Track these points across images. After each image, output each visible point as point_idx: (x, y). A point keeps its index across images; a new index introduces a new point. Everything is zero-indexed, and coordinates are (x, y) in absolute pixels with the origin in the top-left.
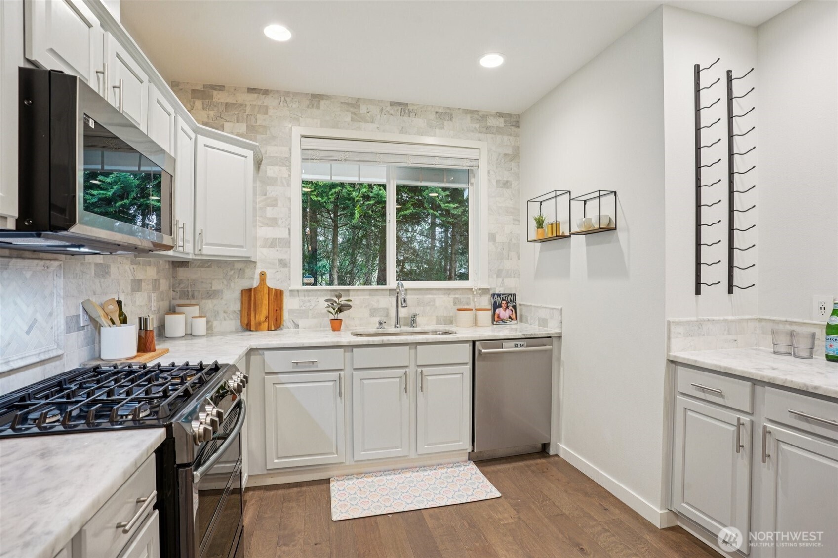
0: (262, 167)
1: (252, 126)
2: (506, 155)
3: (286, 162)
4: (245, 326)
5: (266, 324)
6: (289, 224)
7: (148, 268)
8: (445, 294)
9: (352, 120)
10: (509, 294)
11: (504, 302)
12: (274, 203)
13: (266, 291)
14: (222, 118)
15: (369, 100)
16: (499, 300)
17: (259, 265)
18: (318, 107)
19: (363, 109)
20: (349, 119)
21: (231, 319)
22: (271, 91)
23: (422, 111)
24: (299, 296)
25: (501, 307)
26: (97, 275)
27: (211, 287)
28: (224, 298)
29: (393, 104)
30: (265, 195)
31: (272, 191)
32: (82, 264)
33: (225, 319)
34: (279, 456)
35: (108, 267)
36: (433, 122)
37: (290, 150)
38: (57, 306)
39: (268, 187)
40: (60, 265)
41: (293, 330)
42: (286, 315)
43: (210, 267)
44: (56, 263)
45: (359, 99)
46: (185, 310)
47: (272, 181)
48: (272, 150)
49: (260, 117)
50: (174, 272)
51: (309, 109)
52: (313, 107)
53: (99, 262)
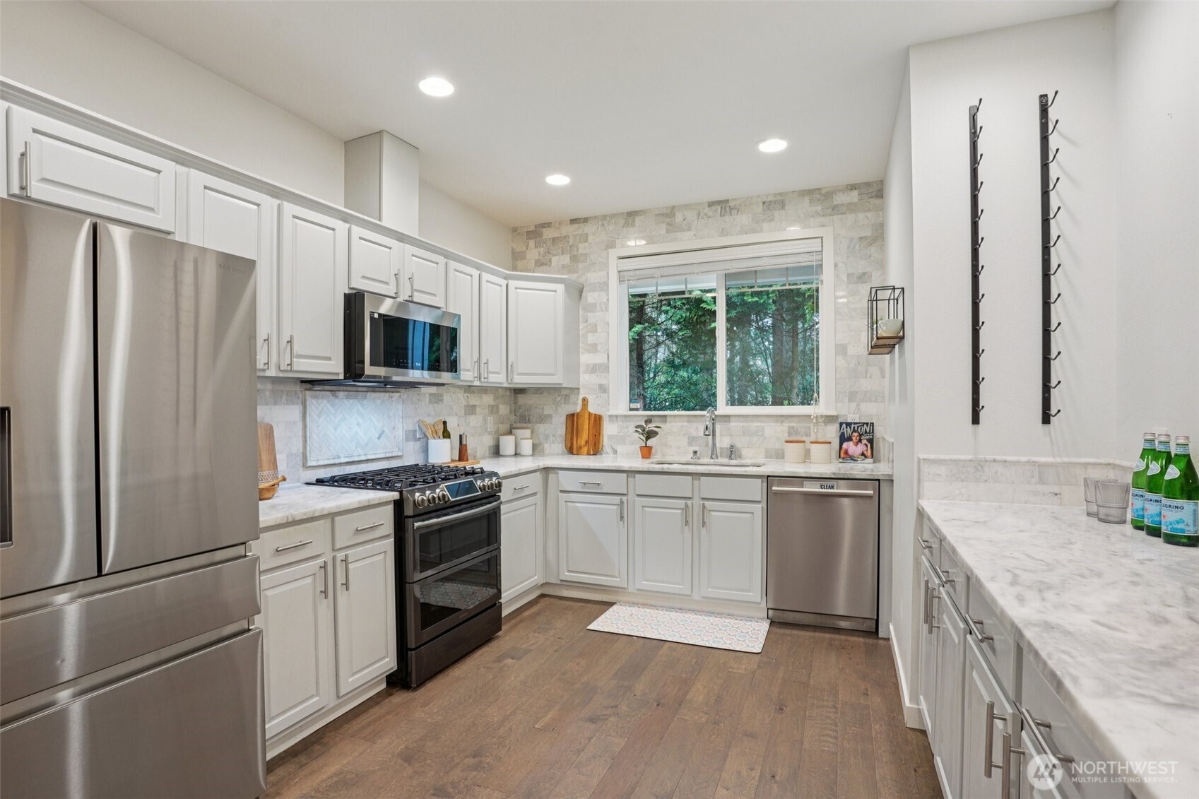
0: (584, 294)
1: (575, 256)
2: (861, 238)
3: (604, 286)
4: (568, 449)
5: (585, 449)
6: (608, 350)
7: (484, 396)
8: (776, 422)
9: (668, 231)
10: (864, 423)
11: (856, 434)
12: (594, 329)
13: (587, 416)
14: (550, 253)
15: (684, 205)
16: (848, 431)
17: (581, 390)
18: (633, 225)
19: (679, 217)
20: (663, 231)
21: (559, 443)
22: (590, 218)
23: (745, 205)
24: (617, 421)
25: (852, 440)
26: (431, 402)
27: (543, 412)
28: (554, 423)
29: (711, 204)
30: (587, 322)
31: (593, 317)
32: (418, 394)
33: (553, 443)
34: (570, 569)
35: (442, 395)
36: (760, 215)
37: (608, 274)
38: (398, 423)
39: (589, 314)
40: (400, 396)
41: (611, 455)
42: (606, 441)
43: (541, 393)
44: (397, 395)
45: (674, 207)
46: (519, 432)
47: (592, 308)
48: (592, 277)
49: (581, 246)
50: (516, 398)
51: (625, 229)
52: (628, 225)
53: (433, 392)
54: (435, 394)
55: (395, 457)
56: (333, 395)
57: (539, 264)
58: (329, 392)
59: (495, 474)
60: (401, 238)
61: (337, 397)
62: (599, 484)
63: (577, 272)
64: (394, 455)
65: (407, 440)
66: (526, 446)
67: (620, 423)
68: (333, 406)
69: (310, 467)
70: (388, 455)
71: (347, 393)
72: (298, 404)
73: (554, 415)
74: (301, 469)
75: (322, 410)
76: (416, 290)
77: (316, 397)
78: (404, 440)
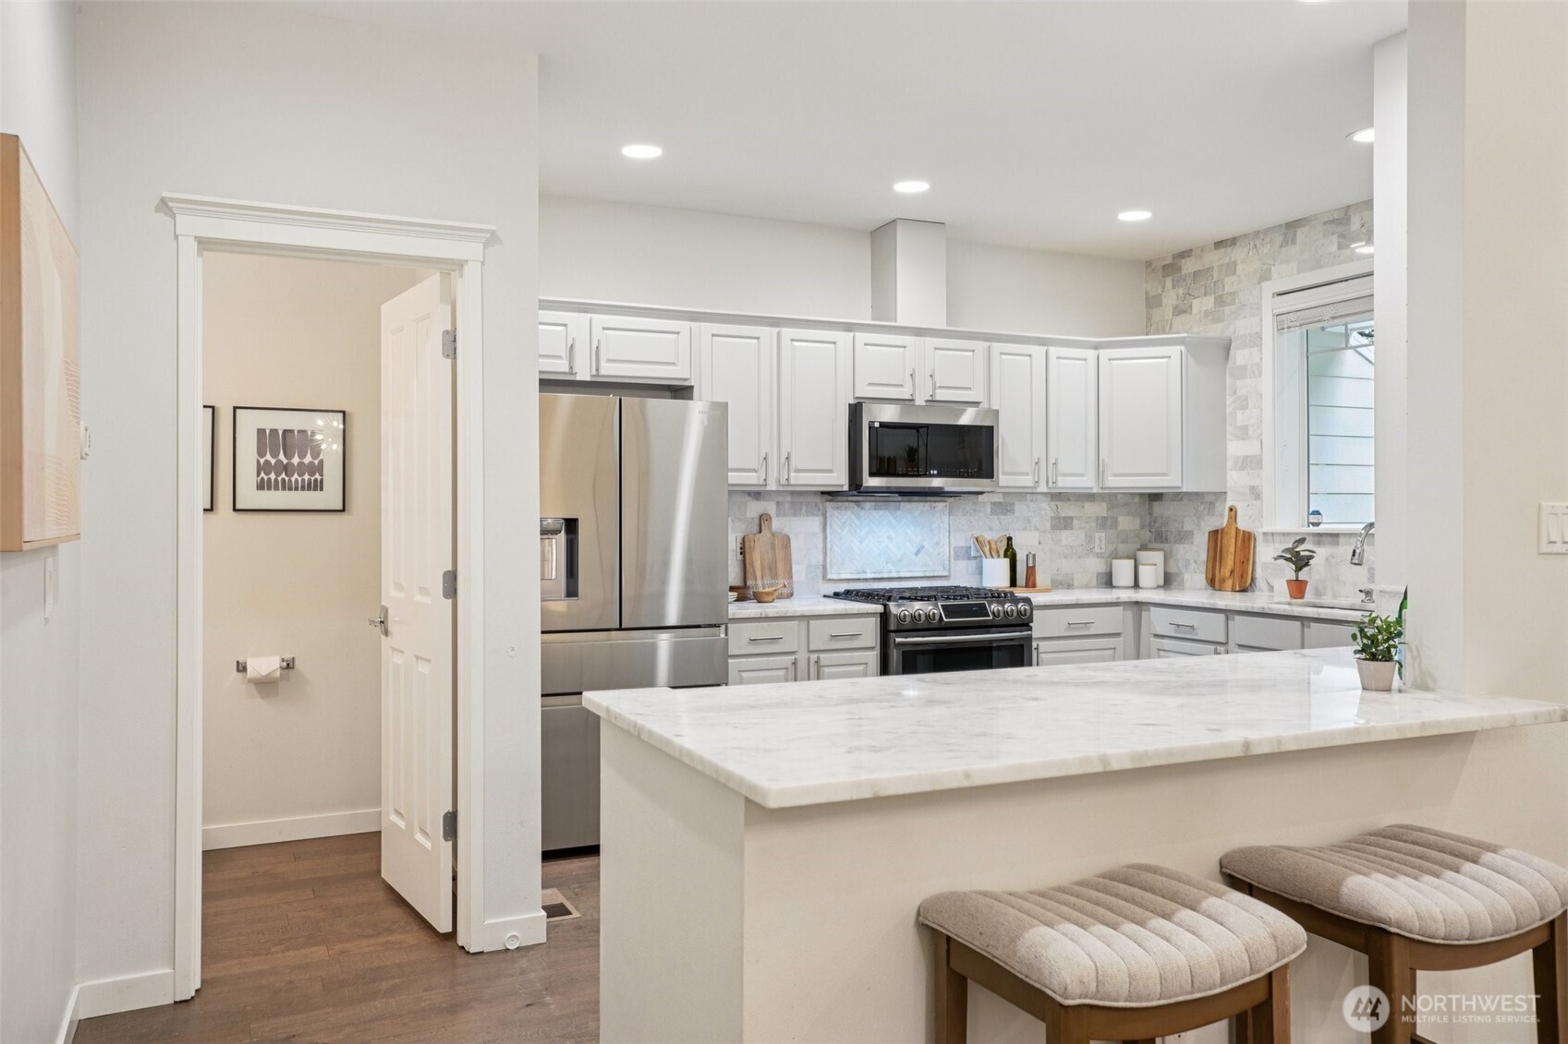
0: (1232, 352)
1: (1220, 296)
3: (1256, 339)
4: (1210, 581)
6: (1261, 434)
7: (1087, 504)
9: (1340, 248)
12: (1244, 404)
13: (1233, 534)
14: (1190, 295)
15: (1362, 202)
17: (1229, 496)
18: (1294, 242)
20: (1335, 247)
21: (1200, 572)
22: (1240, 237)
24: (1273, 541)
26: (993, 513)
27: (1182, 527)
28: (1195, 543)
30: (1235, 393)
31: (1242, 386)
32: (974, 503)
33: (1195, 572)
37: (1261, 320)
38: (943, 538)
39: (1238, 382)
40: (945, 505)
42: (1258, 571)
43: (1181, 500)
44: (942, 505)
45: (1349, 206)
46: (1143, 555)
47: (1241, 372)
48: (1241, 326)
49: (1228, 280)
50: (1151, 508)
51: (1283, 249)
52: (1287, 243)
53: (998, 501)
54: (1000, 503)
55: (938, 576)
56: (857, 506)
57: (1178, 311)
59: (1027, 601)
60: (919, 332)
61: (862, 509)
62: (1192, 627)
63: (1223, 321)
64: (936, 574)
65: (957, 558)
66: (1150, 575)
67: (1277, 545)
68: (859, 517)
69: (830, 580)
70: (927, 574)
71: (874, 504)
73: (1195, 532)
74: (821, 582)
75: (845, 522)
76: (940, 387)
77: (838, 508)
78: (952, 559)
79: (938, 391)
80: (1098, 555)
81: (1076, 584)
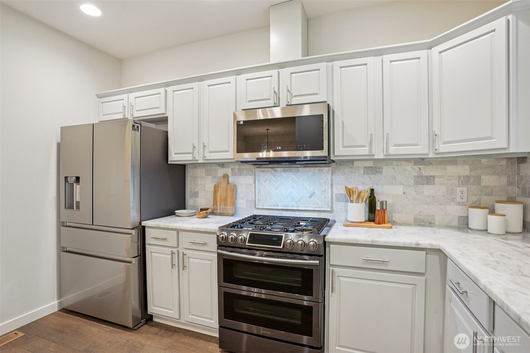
26: (365, 173)
32: (350, 168)
38: (328, 188)
40: (329, 169)
44: (326, 169)
50: (518, 169)
53: (369, 165)
54: (371, 167)
55: (322, 211)
58: (270, 169)
60: (282, 65)
61: (276, 171)
64: (321, 210)
65: (338, 200)
68: (274, 176)
69: (257, 208)
70: (316, 209)
71: (282, 169)
72: (252, 175)
74: (254, 209)
75: (267, 178)
76: (295, 96)
77: (263, 171)
78: (334, 201)
79: (294, 99)
80: (459, 204)
81: (437, 222)
